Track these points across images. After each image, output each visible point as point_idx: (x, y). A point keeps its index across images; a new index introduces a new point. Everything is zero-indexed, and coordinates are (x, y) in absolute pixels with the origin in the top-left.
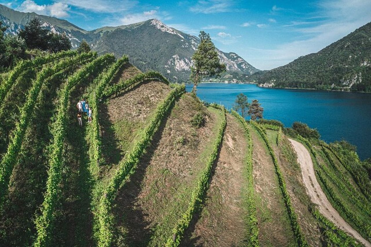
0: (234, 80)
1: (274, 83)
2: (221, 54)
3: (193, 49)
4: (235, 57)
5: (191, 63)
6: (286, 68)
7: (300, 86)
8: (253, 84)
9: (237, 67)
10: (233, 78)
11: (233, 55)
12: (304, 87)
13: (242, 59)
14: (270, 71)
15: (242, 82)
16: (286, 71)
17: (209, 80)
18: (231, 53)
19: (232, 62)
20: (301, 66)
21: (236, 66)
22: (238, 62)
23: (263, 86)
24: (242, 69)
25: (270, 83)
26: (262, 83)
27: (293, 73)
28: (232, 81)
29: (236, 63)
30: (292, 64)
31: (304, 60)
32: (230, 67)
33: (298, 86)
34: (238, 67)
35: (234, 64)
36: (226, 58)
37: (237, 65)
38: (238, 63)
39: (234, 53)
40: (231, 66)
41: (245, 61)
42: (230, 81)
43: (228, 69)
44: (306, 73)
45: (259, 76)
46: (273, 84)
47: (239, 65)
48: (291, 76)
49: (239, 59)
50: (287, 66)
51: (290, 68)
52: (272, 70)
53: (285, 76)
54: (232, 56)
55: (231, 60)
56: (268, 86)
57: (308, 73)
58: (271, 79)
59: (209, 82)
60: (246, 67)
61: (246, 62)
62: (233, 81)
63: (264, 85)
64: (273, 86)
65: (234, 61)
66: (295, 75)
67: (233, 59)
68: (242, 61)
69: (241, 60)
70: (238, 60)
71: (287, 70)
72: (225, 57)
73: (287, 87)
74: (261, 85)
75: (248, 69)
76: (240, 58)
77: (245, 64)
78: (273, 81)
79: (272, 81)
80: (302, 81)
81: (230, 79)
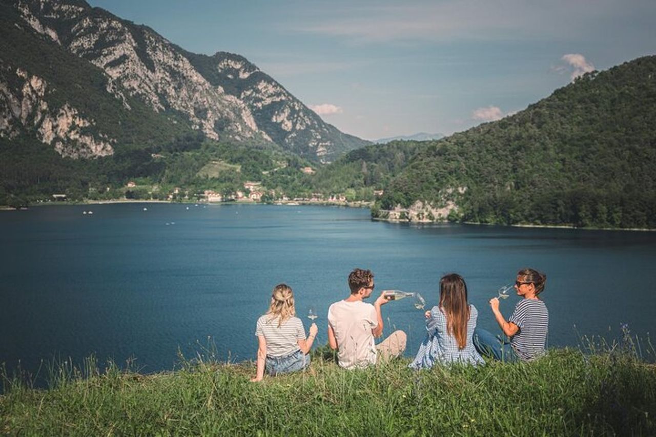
0: (251, 186)
1: (457, 203)
2: (176, 59)
3: (30, 29)
4: (244, 76)
5: (20, 97)
6: (515, 131)
7: (595, 214)
8: (346, 206)
9: (254, 127)
10: (242, 179)
11: (232, 64)
12: (612, 222)
13: (277, 85)
14: (439, 145)
15: (291, 198)
16: (516, 144)
17: (123, 190)
18: (222, 56)
19: (231, 98)
20: (592, 122)
21: (250, 121)
22: (260, 100)
23: (403, 216)
24: (279, 133)
25: (438, 204)
26: (398, 202)
27: (552, 152)
28: (240, 194)
29: (251, 107)
30: (544, 110)
31: (604, 91)
32: (220, 126)
33: (582, 214)
34: (259, 126)
35: (240, 110)
36: (202, 80)
37: (253, 114)
38: (260, 105)
39: (237, 58)
40: (228, 121)
41: (290, 95)
42: (229, 193)
43: (214, 136)
44: (618, 155)
45: (371, 168)
46: (451, 205)
47: (263, 117)
48: (543, 165)
49: (262, 86)
50: (520, 120)
51: (534, 131)
52: (446, 139)
53: (514, 170)
54: (230, 70)
55: (227, 92)
56: (430, 216)
57: (627, 154)
58: (442, 185)
59: (124, 200)
60: (298, 127)
61: (294, 99)
62: (247, 192)
63: (413, 213)
64: (452, 219)
65: (239, 97)
66: (563, 160)
67: (236, 87)
68: (278, 95)
69: (271, 90)
70: (258, 91)
71: (518, 138)
72: (196, 77)
73: (527, 219)
74: (395, 214)
75: (306, 133)
76: (269, 80)
77: (293, 109)
78: (456, 191)
79: (450, 191)
80: (602, 192)
81: (227, 184)
